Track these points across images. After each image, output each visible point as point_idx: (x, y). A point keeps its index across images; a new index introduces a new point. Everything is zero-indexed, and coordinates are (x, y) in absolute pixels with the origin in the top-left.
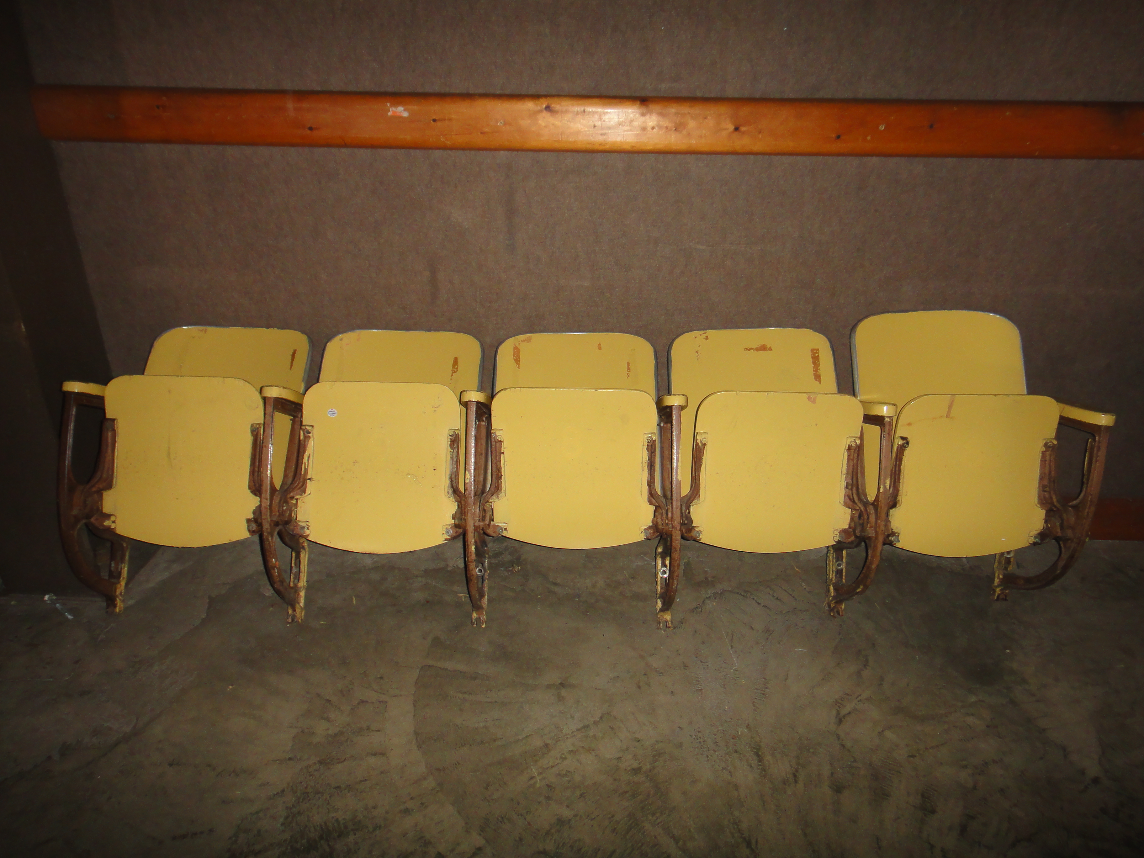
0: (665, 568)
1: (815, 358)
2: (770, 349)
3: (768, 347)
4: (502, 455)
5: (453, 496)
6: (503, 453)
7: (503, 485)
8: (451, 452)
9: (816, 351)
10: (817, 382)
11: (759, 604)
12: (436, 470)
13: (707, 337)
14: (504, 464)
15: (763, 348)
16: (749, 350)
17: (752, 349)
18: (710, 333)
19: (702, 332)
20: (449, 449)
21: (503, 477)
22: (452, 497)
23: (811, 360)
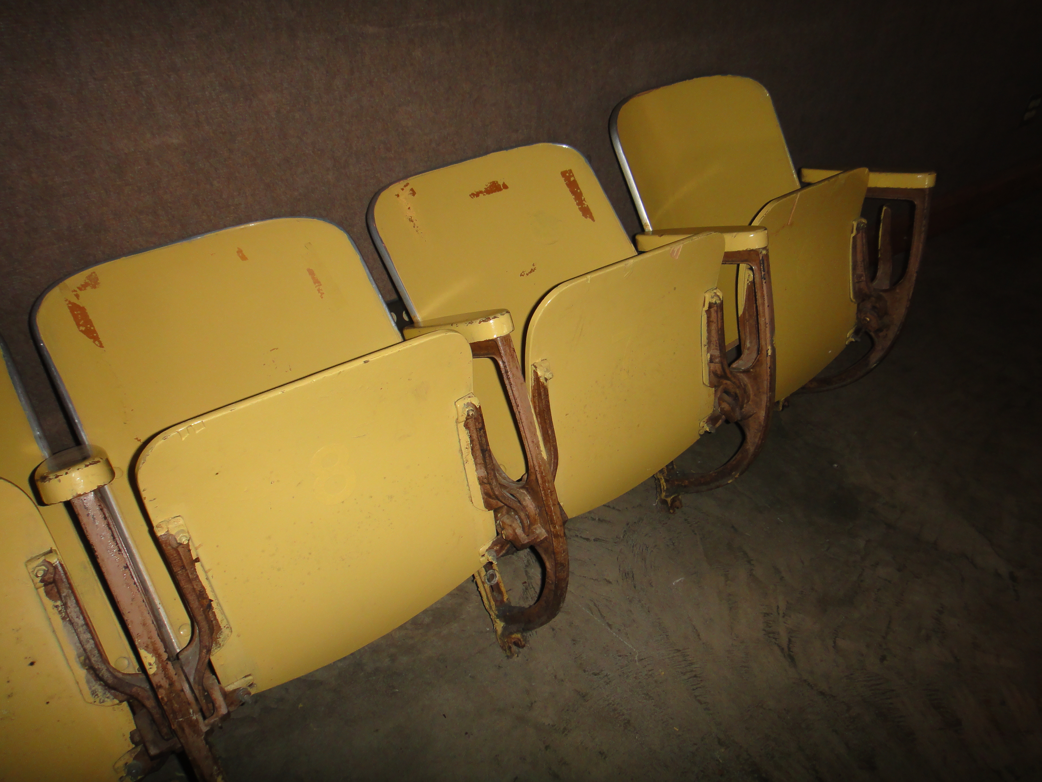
0: (491, 571)
1: (573, 186)
2: (505, 187)
3: (501, 183)
4: (197, 564)
5: (109, 695)
6: (197, 560)
7: (219, 617)
8: (57, 607)
9: (569, 174)
10: (589, 220)
11: (588, 539)
12: (36, 665)
13: (412, 190)
14: (207, 579)
15: (494, 188)
16: (477, 194)
17: (481, 192)
18: (415, 181)
19: (403, 183)
20: (49, 603)
21: (214, 604)
22: (108, 698)
23: (567, 190)
